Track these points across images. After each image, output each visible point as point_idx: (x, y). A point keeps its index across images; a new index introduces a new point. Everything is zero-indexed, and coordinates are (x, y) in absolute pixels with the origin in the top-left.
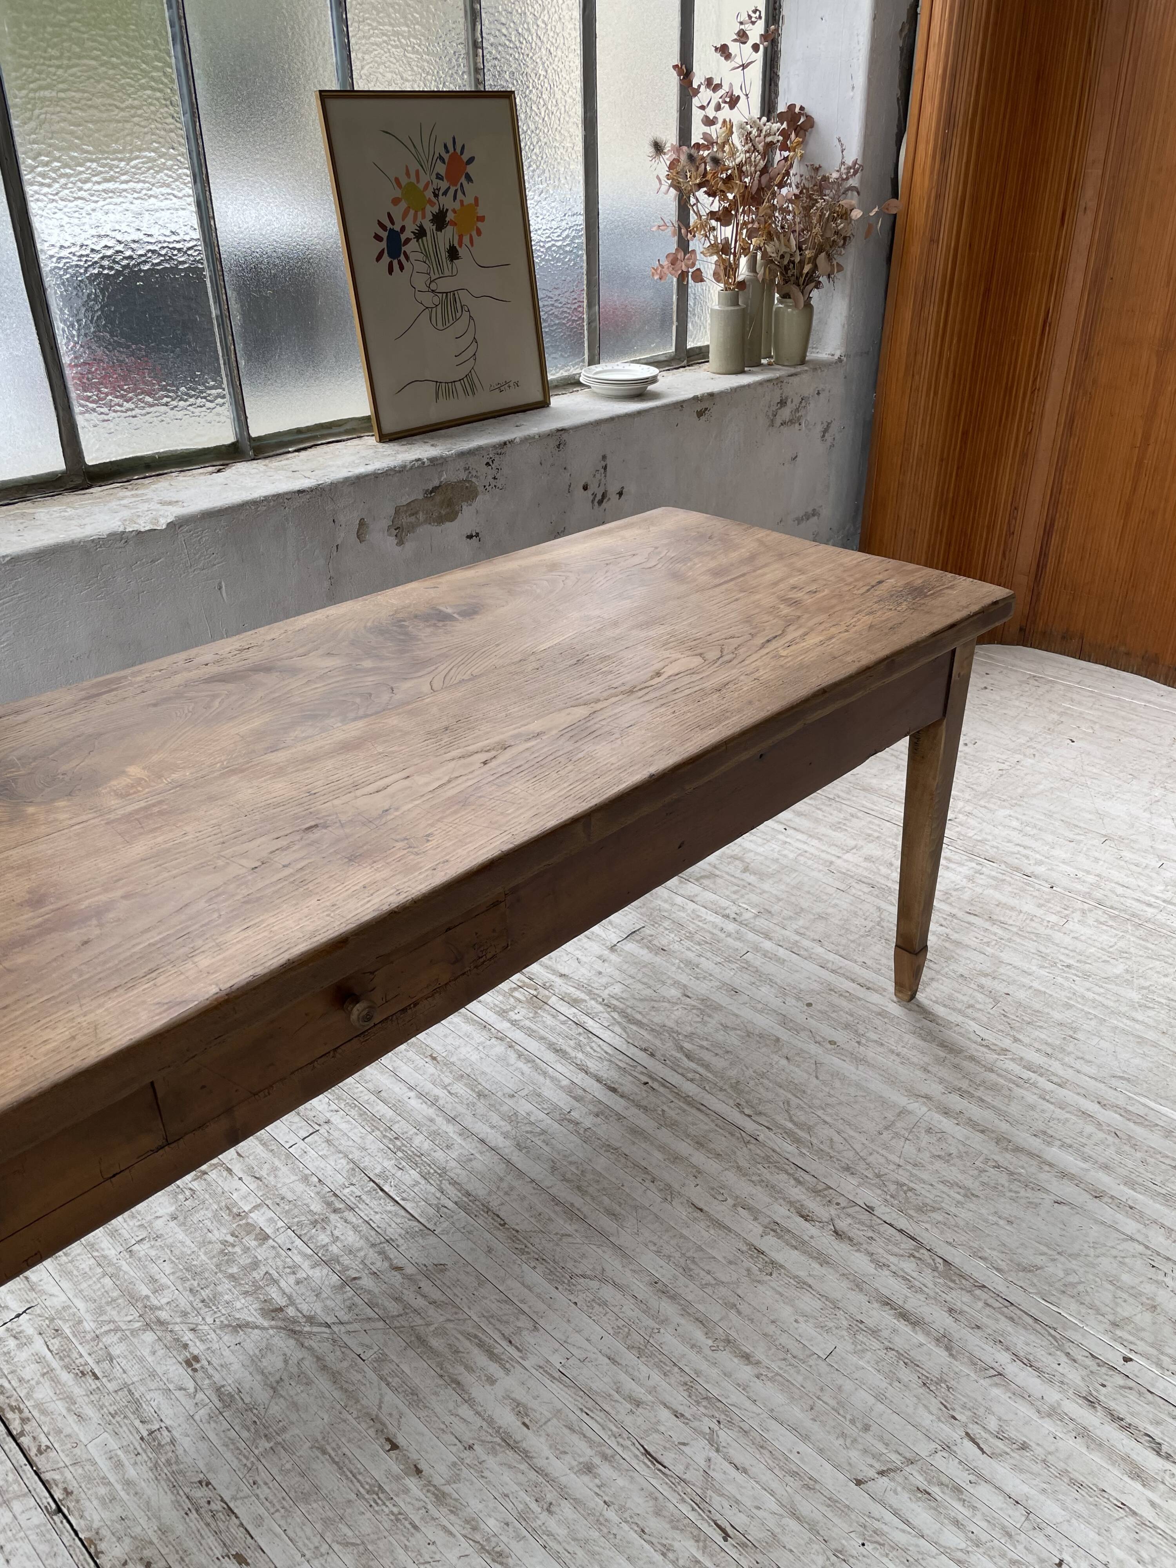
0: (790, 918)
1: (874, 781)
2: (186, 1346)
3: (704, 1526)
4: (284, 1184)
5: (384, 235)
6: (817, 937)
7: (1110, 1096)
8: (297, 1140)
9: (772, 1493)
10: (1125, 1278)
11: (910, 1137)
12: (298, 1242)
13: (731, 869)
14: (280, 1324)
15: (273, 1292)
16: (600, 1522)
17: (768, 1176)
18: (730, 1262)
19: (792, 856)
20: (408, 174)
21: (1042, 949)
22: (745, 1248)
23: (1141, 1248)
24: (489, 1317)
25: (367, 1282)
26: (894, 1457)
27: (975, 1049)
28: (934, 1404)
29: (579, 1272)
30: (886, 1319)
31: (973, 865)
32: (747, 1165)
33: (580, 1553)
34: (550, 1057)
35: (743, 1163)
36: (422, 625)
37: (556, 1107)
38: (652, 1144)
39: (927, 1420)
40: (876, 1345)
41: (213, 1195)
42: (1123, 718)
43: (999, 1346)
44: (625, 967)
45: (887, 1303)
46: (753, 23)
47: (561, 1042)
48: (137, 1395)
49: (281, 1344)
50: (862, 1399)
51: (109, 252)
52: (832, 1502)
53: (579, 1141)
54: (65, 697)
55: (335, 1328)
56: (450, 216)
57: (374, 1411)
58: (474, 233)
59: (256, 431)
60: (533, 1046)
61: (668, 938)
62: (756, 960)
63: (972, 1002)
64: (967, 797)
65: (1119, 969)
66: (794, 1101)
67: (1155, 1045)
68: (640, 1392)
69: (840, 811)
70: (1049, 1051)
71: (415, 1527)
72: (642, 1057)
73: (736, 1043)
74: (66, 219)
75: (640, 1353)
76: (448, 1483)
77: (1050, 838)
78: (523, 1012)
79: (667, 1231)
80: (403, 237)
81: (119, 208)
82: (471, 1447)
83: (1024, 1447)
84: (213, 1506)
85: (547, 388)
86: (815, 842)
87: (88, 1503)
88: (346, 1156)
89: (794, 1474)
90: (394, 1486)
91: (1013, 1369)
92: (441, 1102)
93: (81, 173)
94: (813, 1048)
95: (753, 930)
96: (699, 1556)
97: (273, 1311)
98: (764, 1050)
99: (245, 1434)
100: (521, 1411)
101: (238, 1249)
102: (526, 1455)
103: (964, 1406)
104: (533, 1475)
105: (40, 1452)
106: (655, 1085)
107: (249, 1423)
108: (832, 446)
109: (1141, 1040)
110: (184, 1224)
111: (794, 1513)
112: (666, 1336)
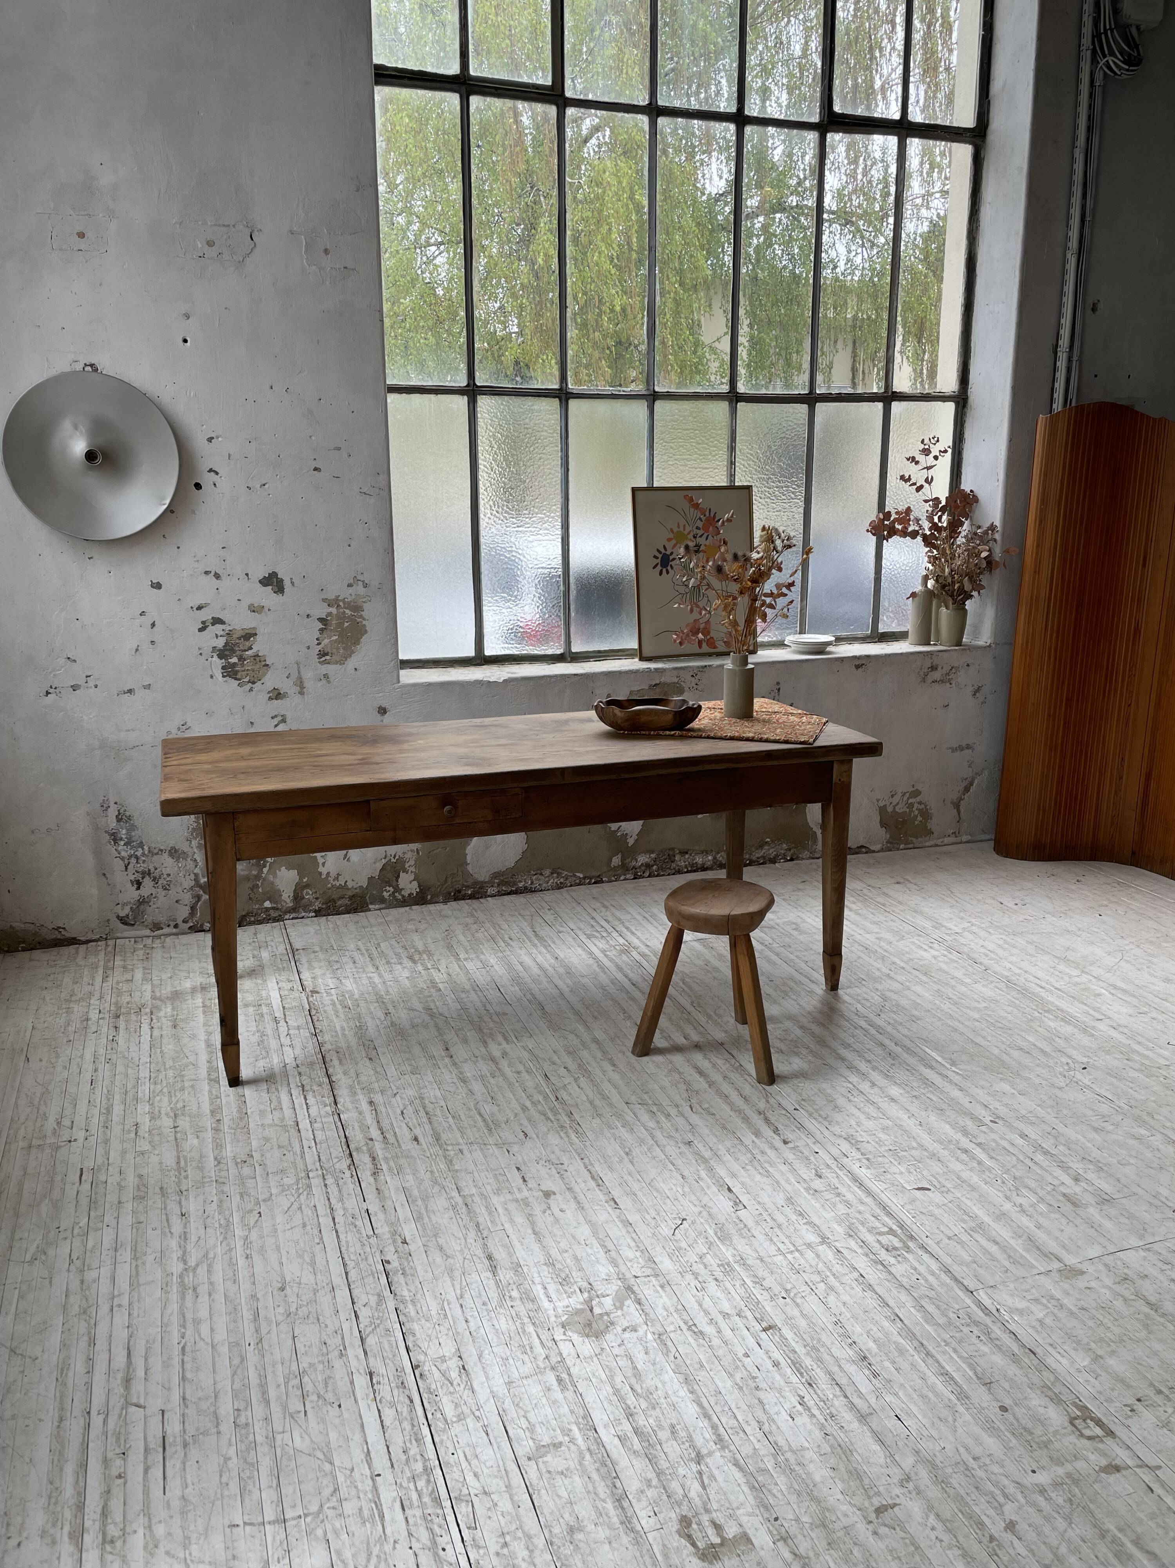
2: (388, 1010)
3: (551, 1096)
4: (459, 978)
5: (660, 556)
7: (907, 1043)
9: (588, 1097)
10: (829, 1091)
12: (452, 994)
14: (428, 1012)
15: (431, 1004)
16: (511, 1084)
20: (678, 526)
23: (851, 1086)
24: (514, 1030)
25: (471, 1010)
26: (651, 1102)
29: (564, 1029)
33: (496, 1089)
43: (737, 1091)
47: (624, 966)
48: (362, 1016)
49: (424, 1017)
50: (653, 1086)
52: (611, 1105)
55: (448, 1018)
56: (702, 547)
57: (446, 1040)
59: (574, 649)
67: (962, 1034)
68: (558, 1062)
71: (439, 1068)
75: (569, 1052)
76: (460, 1062)
77: (1016, 952)
80: (671, 556)
82: (476, 1057)
84: (370, 1046)
89: (602, 1094)
90: (440, 1059)
92: (548, 972)
96: (542, 1101)
97: (428, 1009)
99: (394, 1034)
100: (504, 1054)
101: (427, 991)
102: (496, 1063)
103: (698, 1099)
104: (495, 1069)
107: (398, 1031)
108: (981, 703)
109: (956, 1031)
111: (591, 1103)
112: (585, 1054)
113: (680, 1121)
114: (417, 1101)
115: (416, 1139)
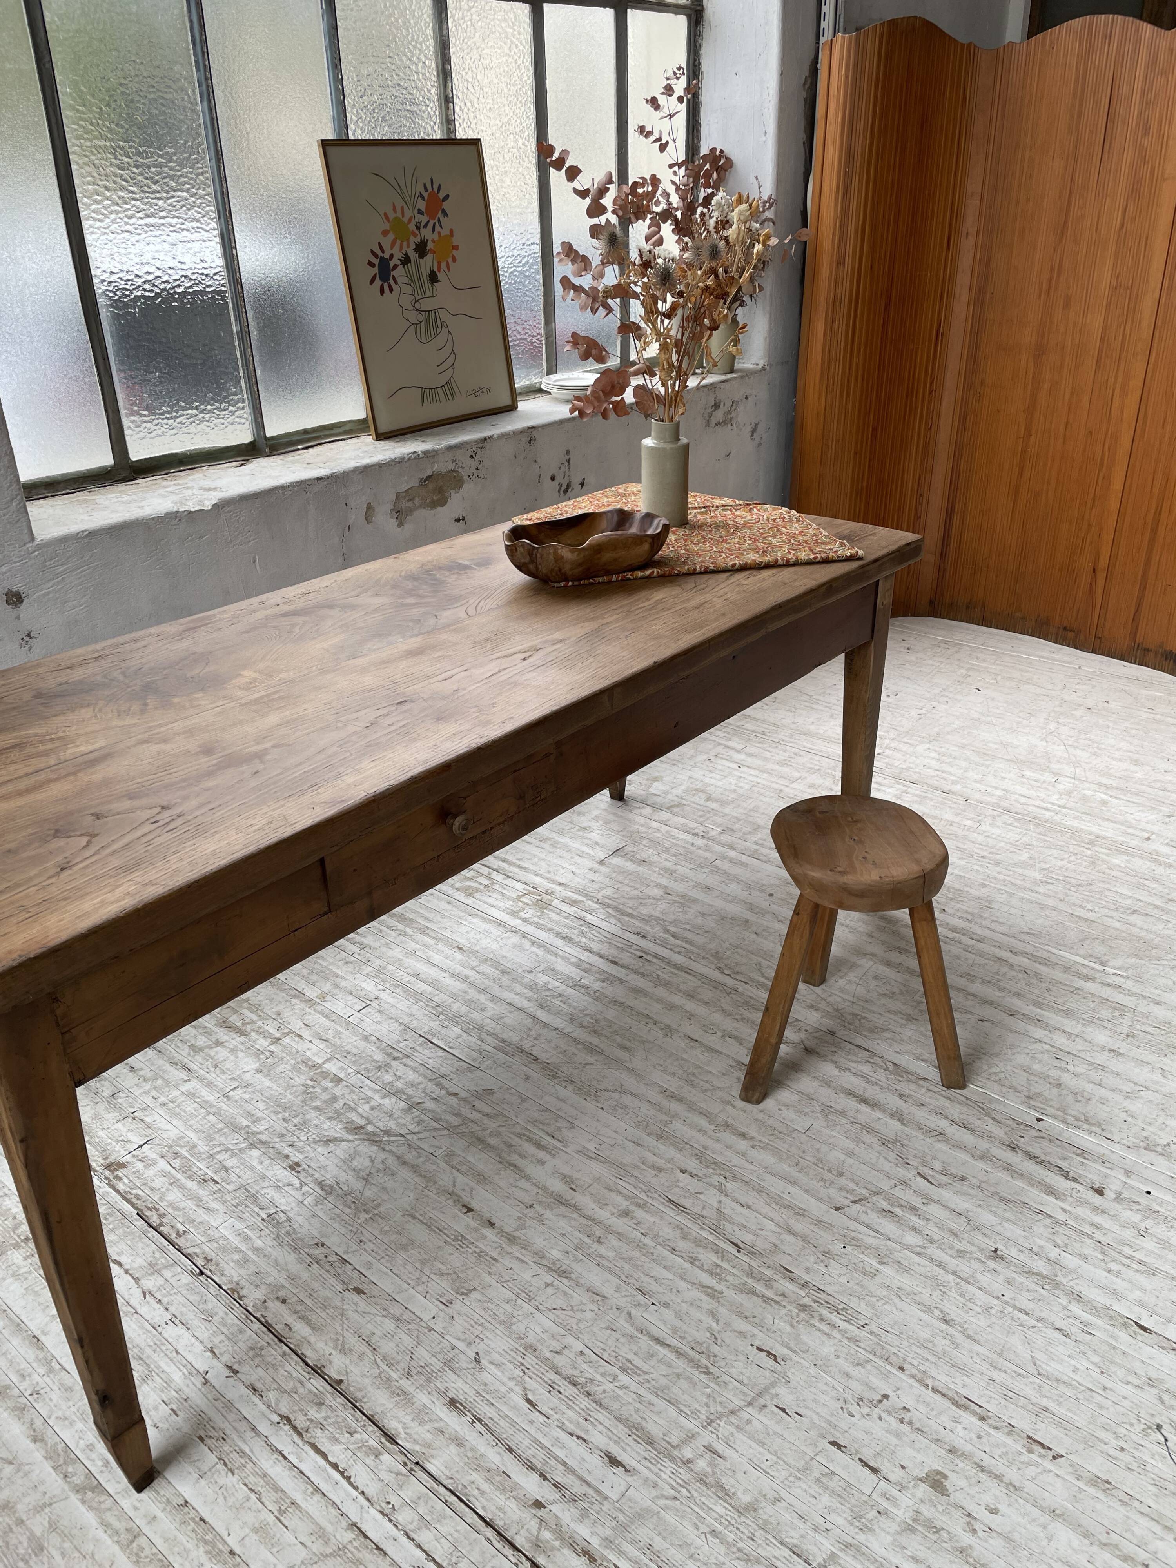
0: (750, 833)
1: (813, 728)
2: (287, 1157)
3: (721, 1244)
4: (348, 1043)
5: (376, 262)
7: (1020, 946)
8: (353, 1012)
9: (772, 1220)
10: (1036, 1067)
12: (367, 1081)
13: (696, 799)
14: (362, 1137)
15: (353, 1116)
16: (639, 1246)
17: (749, 1015)
18: (724, 1074)
19: (746, 787)
20: (394, 210)
21: (960, 845)
22: (734, 1064)
23: (1048, 1047)
24: (534, 1122)
25: (429, 1104)
26: (864, 1191)
28: (892, 1156)
29: (602, 1088)
30: (851, 1104)
31: (901, 787)
32: (730, 1008)
33: (627, 1267)
34: (559, 942)
35: (727, 1007)
36: (447, 573)
37: (569, 977)
38: (651, 998)
39: (887, 1166)
40: (844, 1121)
41: (289, 1053)
42: (1021, 670)
43: (940, 1116)
44: (614, 875)
45: (850, 1093)
46: (678, 79)
47: (566, 932)
48: (253, 1191)
49: (365, 1150)
50: (835, 1156)
51: (150, 277)
52: (818, 1222)
53: (590, 1000)
54: (170, 628)
55: (409, 1137)
56: (430, 246)
57: (451, 1189)
58: (450, 260)
59: (271, 431)
60: (543, 935)
61: (647, 853)
62: (725, 866)
64: (892, 736)
65: (1025, 856)
66: (764, 963)
67: (1054, 909)
68: (660, 1162)
69: (785, 751)
70: (970, 918)
71: (495, 1260)
72: (635, 939)
73: (714, 925)
74: (116, 249)
75: (659, 1137)
76: (517, 1230)
77: (964, 764)
78: (531, 912)
79: (670, 1056)
80: (392, 264)
81: (158, 240)
82: (531, 1206)
83: (963, 1179)
84: (330, 1259)
85: (514, 395)
86: (765, 775)
87: (226, 1266)
88: (397, 1021)
89: (788, 1207)
90: (474, 1235)
91: (951, 1131)
92: (472, 979)
93: (128, 209)
94: (777, 926)
95: (719, 843)
96: (719, 1262)
97: (357, 1129)
98: (736, 929)
99: (347, 1211)
100: (567, 1180)
101: (318, 1089)
102: (576, 1208)
103: (915, 1156)
104: (583, 1221)
105: (179, 1235)
106: (649, 958)
107: (349, 1203)
108: (760, 444)
109: (1043, 906)
110: (269, 1075)
111: (790, 1231)
112: (677, 1125)
113: (933, 1210)
114: (530, 1360)
115: (614, 1462)
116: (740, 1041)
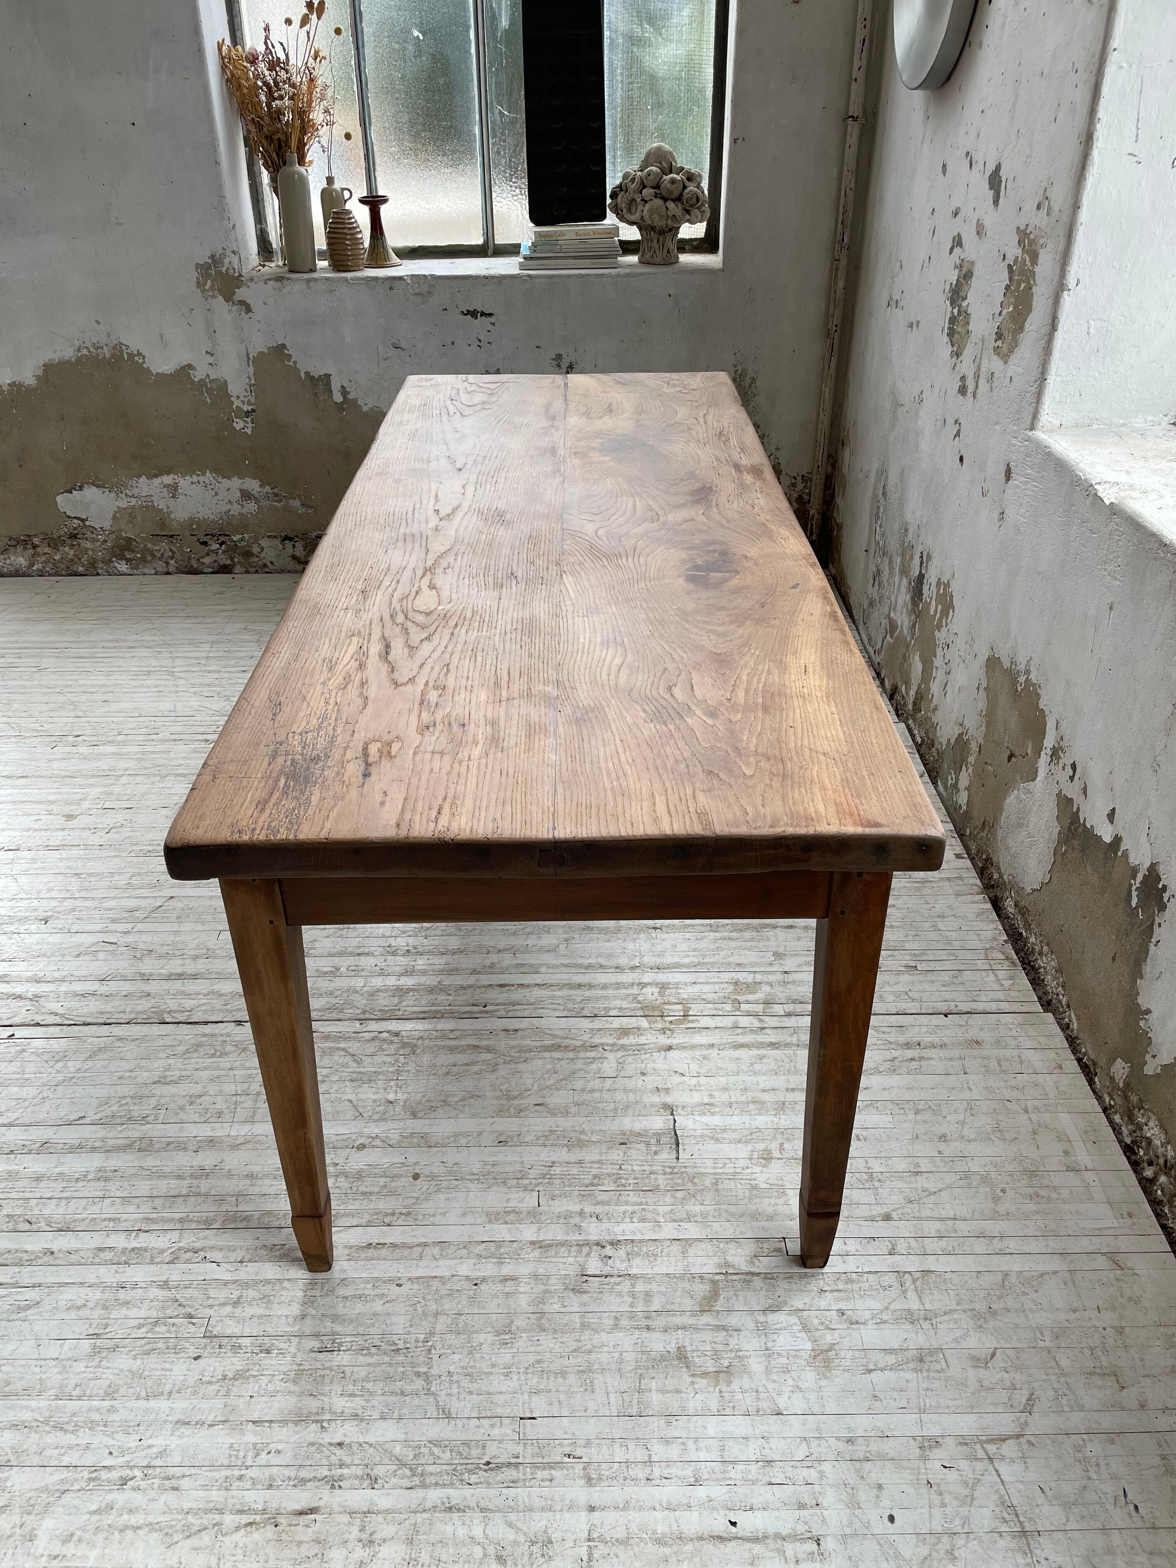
6: (484, 1287)
11: (234, 1098)
27: (211, 1238)
28: (141, 946)
30: (191, 967)
32: (350, 996)
34: (580, 979)
37: (528, 952)
39: (144, 938)
40: (192, 953)
44: (633, 1098)
45: (195, 977)
60: (604, 978)
61: (637, 1161)
62: (519, 1198)
63: (238, 1311)
72: (513, 1024)
83: (78, 955)
91: (95, 986)
94: (374, 1129)
95: (565, 1242)
98: (419, 1097)
113: (98, 927)
116: (321, 974)
